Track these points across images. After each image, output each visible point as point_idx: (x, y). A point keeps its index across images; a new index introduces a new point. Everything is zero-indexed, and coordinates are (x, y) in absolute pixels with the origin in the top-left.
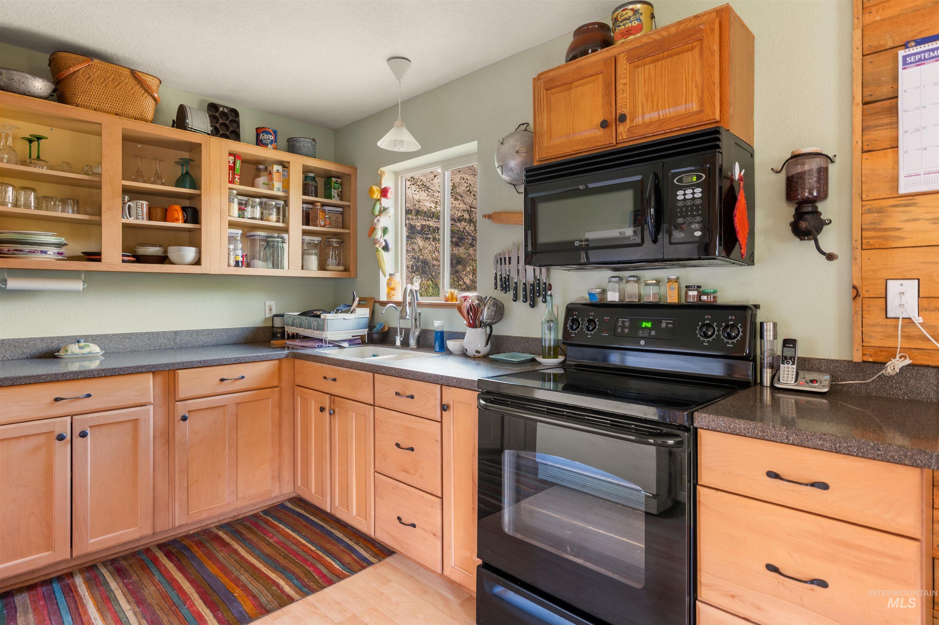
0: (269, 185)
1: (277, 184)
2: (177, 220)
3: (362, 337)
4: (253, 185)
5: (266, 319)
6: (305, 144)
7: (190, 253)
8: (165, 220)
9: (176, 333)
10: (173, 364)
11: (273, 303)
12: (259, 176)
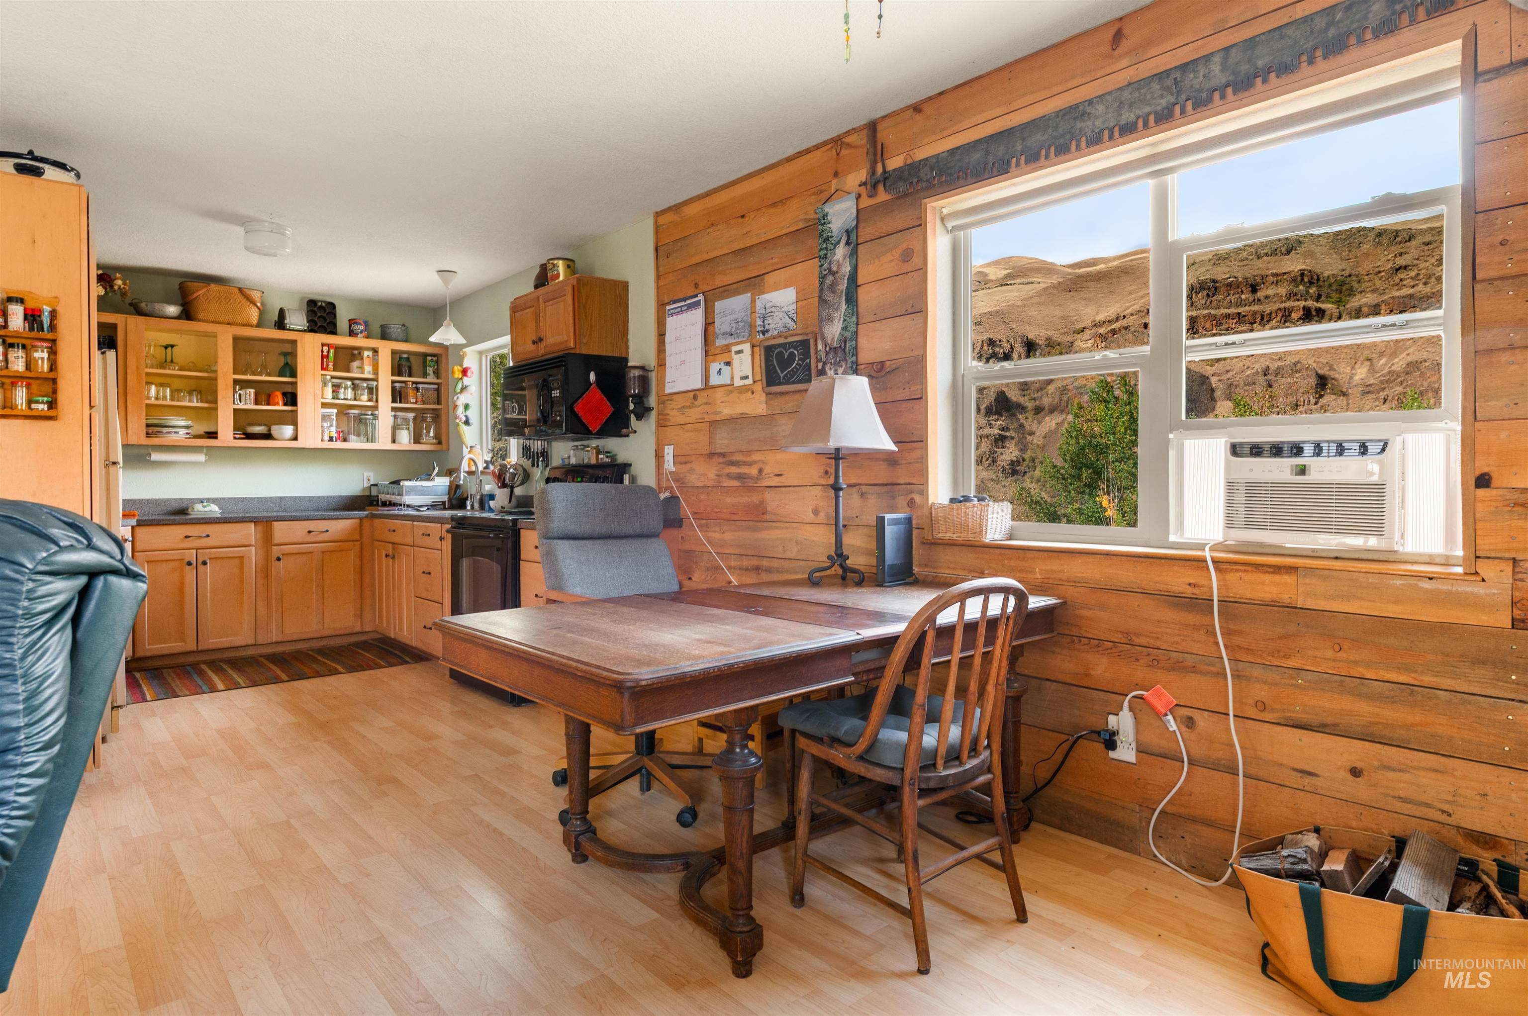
0: (361, 368)
1: (368, 368)
2: (277, 404)
3: (444, 503)
4: (348, 371)
5: (364, 489)
6: (395, 330)
7: (288, 430)
8: (268, 404)
9: (281, 498)
10: (269, 517)
11: (371, 475)
12: (352, 361)
